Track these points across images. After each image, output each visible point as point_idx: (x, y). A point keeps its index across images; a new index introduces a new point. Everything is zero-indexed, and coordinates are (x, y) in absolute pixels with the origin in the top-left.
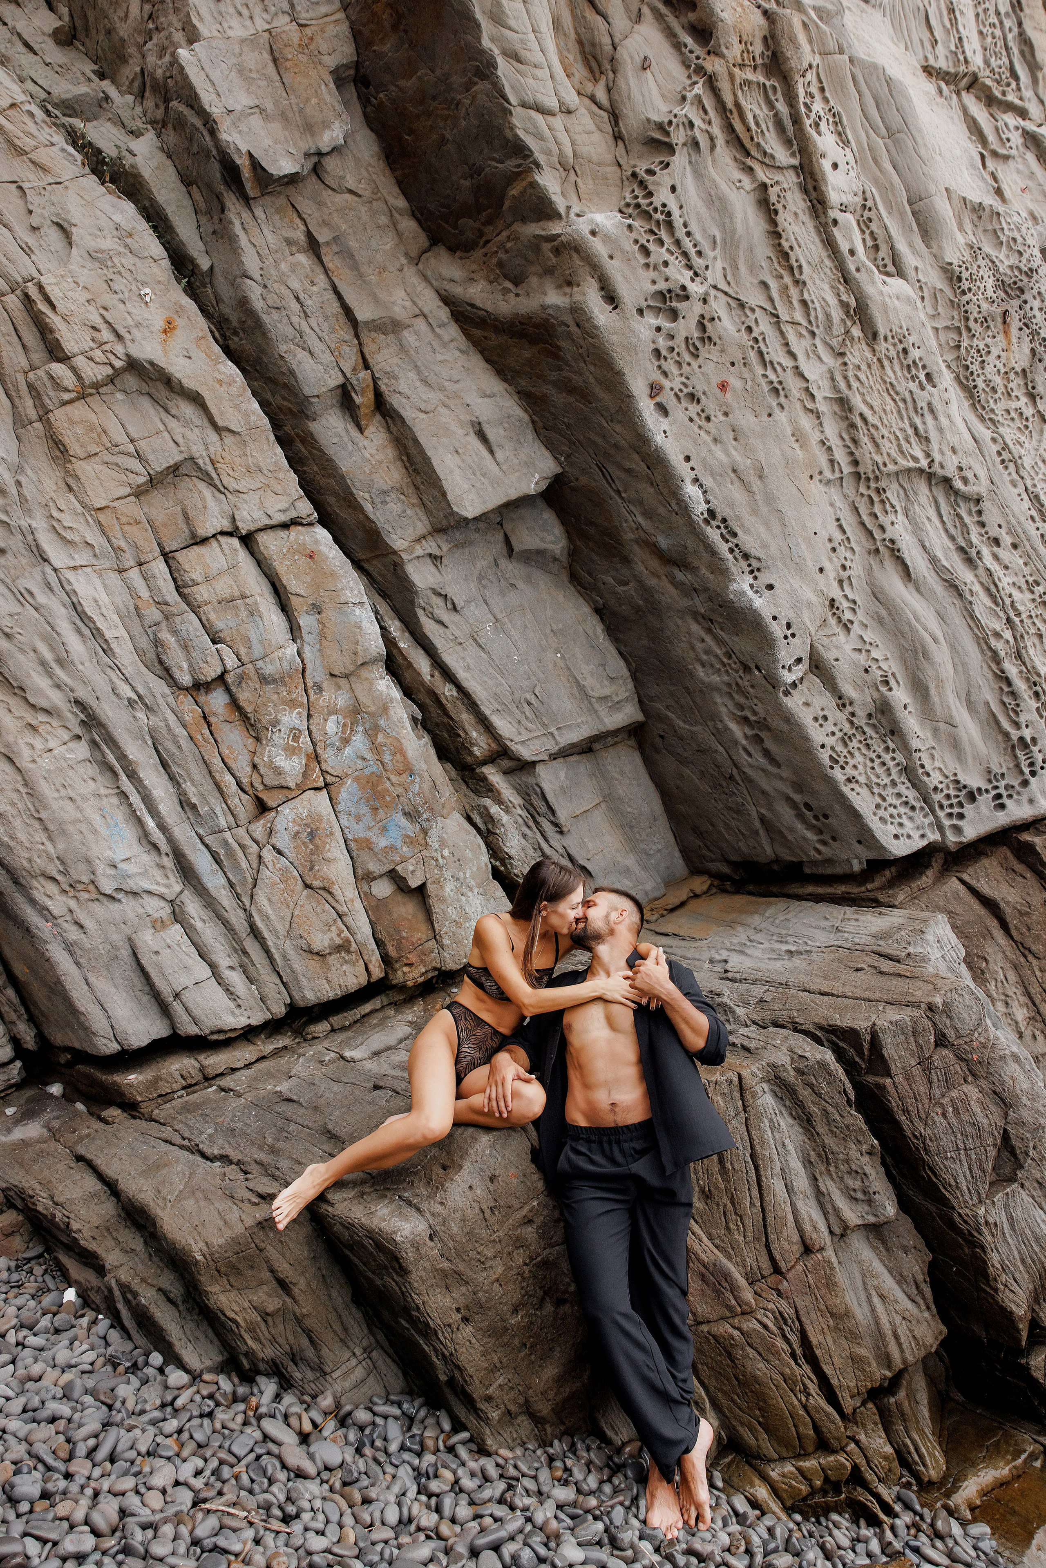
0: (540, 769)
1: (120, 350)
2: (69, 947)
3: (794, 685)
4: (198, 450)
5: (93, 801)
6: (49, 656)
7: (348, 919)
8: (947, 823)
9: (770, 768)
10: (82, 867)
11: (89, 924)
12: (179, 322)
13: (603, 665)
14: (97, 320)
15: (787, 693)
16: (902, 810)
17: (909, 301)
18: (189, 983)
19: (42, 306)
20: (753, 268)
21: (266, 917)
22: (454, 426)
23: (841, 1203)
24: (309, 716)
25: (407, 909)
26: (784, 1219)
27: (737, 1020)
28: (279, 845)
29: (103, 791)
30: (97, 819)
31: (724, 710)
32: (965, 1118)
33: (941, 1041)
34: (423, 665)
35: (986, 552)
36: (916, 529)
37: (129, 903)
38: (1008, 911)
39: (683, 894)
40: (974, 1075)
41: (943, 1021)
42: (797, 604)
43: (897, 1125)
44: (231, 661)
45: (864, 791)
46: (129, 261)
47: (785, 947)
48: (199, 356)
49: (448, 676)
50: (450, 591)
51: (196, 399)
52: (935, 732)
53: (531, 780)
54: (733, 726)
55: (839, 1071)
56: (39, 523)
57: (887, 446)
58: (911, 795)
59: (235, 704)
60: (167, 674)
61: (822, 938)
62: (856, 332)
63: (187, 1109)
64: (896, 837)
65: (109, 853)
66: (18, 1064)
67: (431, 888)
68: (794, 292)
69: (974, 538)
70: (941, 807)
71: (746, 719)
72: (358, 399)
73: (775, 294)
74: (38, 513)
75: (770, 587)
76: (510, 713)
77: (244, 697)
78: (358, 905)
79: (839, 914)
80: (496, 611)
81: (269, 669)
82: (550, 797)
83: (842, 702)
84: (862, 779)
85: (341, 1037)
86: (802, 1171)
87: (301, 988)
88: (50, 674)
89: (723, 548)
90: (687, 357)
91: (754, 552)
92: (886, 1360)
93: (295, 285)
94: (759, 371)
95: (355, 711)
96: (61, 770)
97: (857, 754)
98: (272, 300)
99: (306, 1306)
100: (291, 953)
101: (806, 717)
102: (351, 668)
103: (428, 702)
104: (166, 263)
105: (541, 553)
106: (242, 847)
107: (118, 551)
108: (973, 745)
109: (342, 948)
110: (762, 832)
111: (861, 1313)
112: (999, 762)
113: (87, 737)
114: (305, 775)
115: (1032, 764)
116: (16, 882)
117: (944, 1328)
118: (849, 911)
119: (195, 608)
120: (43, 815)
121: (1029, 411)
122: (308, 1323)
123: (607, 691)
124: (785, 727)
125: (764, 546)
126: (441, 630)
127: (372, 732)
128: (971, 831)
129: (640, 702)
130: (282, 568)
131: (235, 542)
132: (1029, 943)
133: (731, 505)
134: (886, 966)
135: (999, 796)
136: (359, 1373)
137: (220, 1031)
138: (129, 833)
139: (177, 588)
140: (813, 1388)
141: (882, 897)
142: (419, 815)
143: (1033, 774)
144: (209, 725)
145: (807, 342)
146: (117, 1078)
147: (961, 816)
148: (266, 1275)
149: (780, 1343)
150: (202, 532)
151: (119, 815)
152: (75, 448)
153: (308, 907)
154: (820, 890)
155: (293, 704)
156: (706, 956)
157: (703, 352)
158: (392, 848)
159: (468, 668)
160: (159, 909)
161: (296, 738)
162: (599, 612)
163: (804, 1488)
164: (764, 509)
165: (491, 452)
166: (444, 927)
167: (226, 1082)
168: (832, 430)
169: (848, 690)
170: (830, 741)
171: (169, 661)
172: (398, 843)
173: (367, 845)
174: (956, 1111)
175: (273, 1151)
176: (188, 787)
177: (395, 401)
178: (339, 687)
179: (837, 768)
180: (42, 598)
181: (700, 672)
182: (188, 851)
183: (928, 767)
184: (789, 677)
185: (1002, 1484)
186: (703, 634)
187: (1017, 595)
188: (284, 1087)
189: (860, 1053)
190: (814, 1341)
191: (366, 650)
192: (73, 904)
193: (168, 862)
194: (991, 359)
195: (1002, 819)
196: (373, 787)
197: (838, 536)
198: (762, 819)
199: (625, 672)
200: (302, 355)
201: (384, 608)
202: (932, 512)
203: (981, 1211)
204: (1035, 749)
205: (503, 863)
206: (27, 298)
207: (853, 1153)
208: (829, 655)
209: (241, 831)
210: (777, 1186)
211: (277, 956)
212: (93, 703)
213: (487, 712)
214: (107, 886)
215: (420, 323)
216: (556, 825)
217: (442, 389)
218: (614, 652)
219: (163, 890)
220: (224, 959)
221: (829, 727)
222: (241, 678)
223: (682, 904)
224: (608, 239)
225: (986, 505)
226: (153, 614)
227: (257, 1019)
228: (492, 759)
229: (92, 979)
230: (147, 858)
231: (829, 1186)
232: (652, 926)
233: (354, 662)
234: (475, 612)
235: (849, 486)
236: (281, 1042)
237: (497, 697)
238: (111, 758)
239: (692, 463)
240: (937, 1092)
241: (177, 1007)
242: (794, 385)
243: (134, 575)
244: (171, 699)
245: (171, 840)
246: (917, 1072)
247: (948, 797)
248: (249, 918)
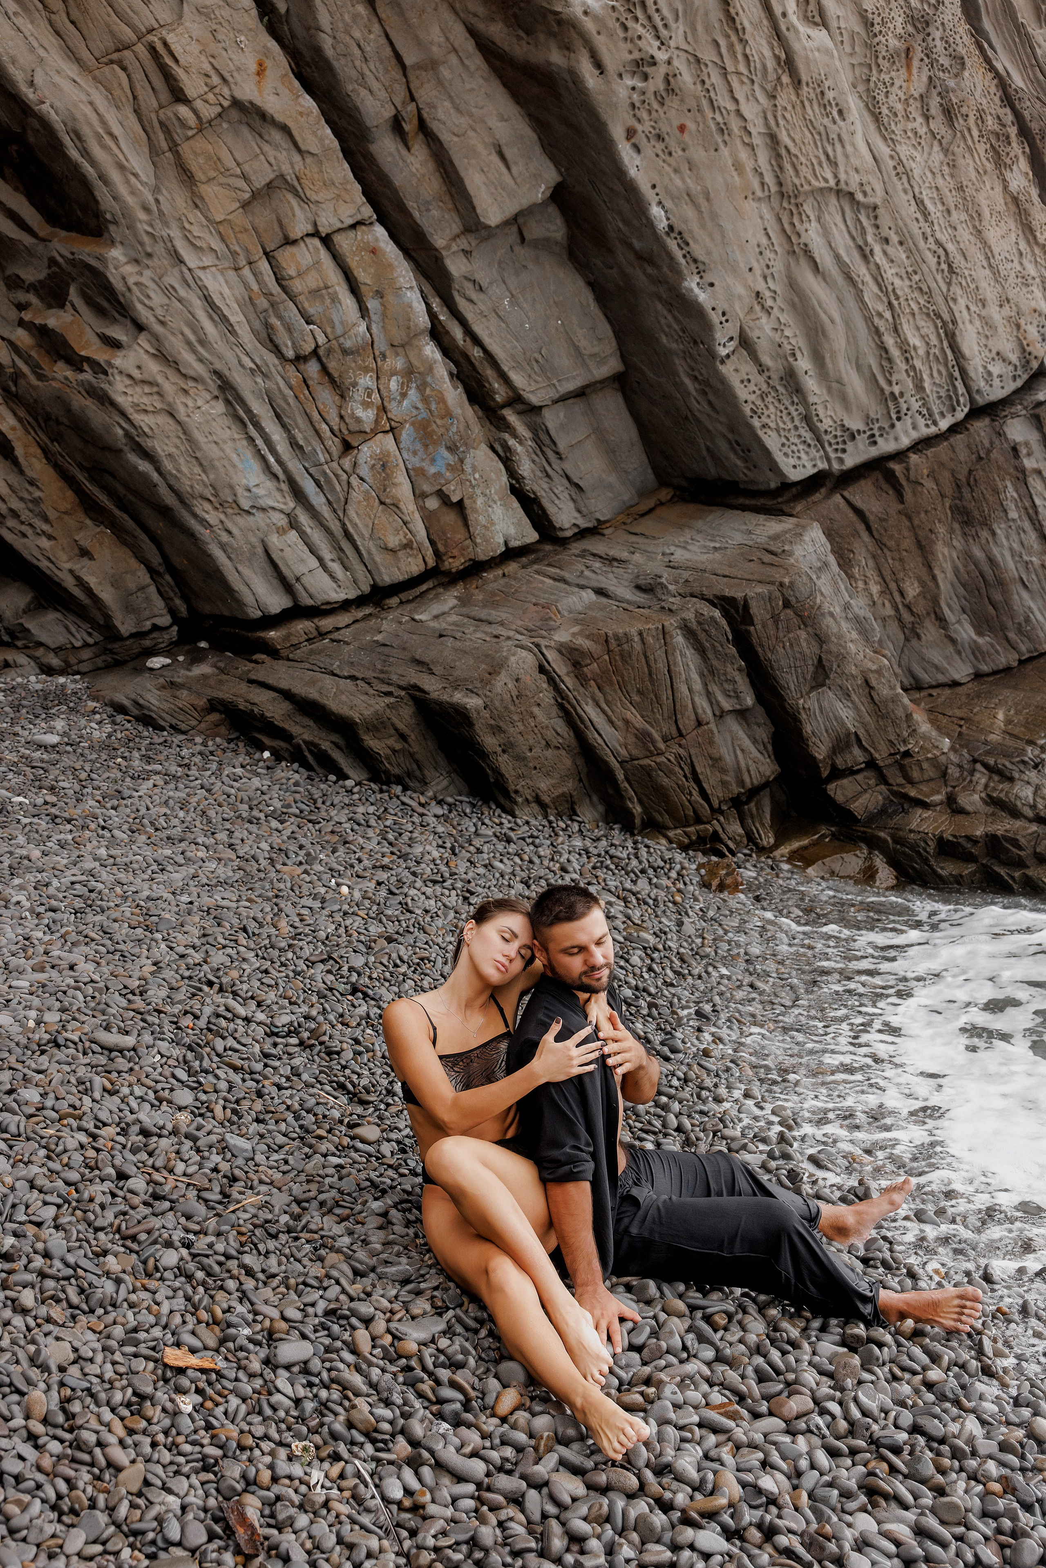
0: (546, 412)
1: (226, 92)
2: (223, 547)
3: (728, 356)
4: (286, 169)
5: (230, 443)
6: (192, 338)
7: (411, 526)
8: (833, 455)
9: (712, 413)
10: (227, 491)
11: (235, 531)
12: (268, 63)
13: (593, 329)
14: (207, 67)
15: (722, 362)
16: (801, 447)
17: (827, 52)
18: (305, 571)
19: (169, 61)
20: (708, 28)
21: (355, 525)
22: (480, 148)
23: (721, 698)
24: (378, 378)
25: (450, 518)
26: (686, 707)
27: (669, 592)
28: (362, 474)
29: (236, 436)
30: (234, 457)
31: (680, 369)
32: (796, 649)
33: (787, 604)
34: (458, 333)
35: (877, 249)
36: (826, 233)
37: (259, 516)
38: (871, 518)
39: (651, 503)
40: (806, 625)
41: (789, 593)
42: (731, 297)
43: (756, 653)
44: (321, 339)
45: (774, 434)
46: (226, 12)
47: (712, 545)
48: (284, 92)
49: (477, 341)
50: (478, 277)
51: (285, 129)
52: (829, 390)
53: (538, 420)
54: (687, 381)
55: (724, 622)
56: (175, 233)
57: (804, 171)
58: (808, 436)
59: (324, 370)
60: (277, 350)
61: (739, 538)
62: (786, 79)
63: (311, 652)
64: (795, 467)
65: (245, 481)
66: (175, 628)
67: (467, 502)
68: (738, 48)
69: (870, 239)
70: (830, 444)
71: (696, 378)
72: (407, 127)
73: (724, 50)
74: (174, 225)
75: (712, 285)
76: (523, 369)
77: (332, 365)
78: (417, 516)
79: (753, 520)
80: (512, 287)
81: (348, 344)
82: (552, 433)
83: (762, 368)
84: (773, 425)
85: (409, 607)
86: (699, 680)
87: (380, 574)
88: (194, 351)
89: (678, 254)
90: (656, 106)
91: (701, 258)
92: (741, 783)
93: (357, 34)
94: (709, 114)
95: (409, 372)
96: (207, 422)
97: (771, 407)
98: (341, 48)
99: (416, 748)
100: (374, 550)
101: (735, 381)
102: (406, 339)
103: (462, 360)
104: (254, 12)
105: (547, 240)
106: (336, 475)
107: (234, 254)
108: (856, 397)
109: (408, 546)
110: (708, 459)
111: (729, 759)
112: (875, 410)
113: (221, 397)
114: (377, 422)
115: (898, 412)
116: (182, 501)
117: (777, 767)
118: (762, 518)
119: (292, 298)
120: (198, 455)
121: (922, 131)
122: (417, 756)
123: (596, 350)
124: (720, 386)
125: (709, 253)
126: (471, 306)
127: (422, 388)
128: (850, 462)
129: (623, 357)
130: (353, 262)
131: (317, 242)
132: (885, 540)
133: (685, 221)
134: (767, 558)
135: (873, 436)
136: (445, 783)
137: (328, 603)
138: (255, 466)
139: (277, 280)
140: (695, 793)
141: (785, 508)
142: (457, 448)
143: (899, 419)
144: (308, 387)
145: (747, 88)
146: (262, 634)
147: (844, 451)
148: (393, 732)
149: (677, 769)
150: (293, 236)
151: (248, 453)
152: (199, 175)
153: (384, 518)
154: (748, 502)
155: (366, 370)
156: (660, 550)
157: (667, 102)
158: (438, 474)
159: (491, 335)
160: (280, 520)
161: (369, 396)
162: (592, 285)
163: (686, 841)
164: (709, 224)
165: (508, 168)
166: (477, 531)
167: (335, 636)
168: (763, 157)
169: (766, 360)
170: (752, 398)
171: (278, 341)
172: (443, 470)
173: (421, 472)
174: (791, 645)
175: (382, 672)
176: (296, 432)
177: (434, 126)
178: (397, 354)
179: (756, 419)
180: (182, 292)
181: (664, 339)
182: (298, 479)
183: (822, 416)
184: (723, 352)
185: (805, 848)
186: (665, 313)
187: (897, 282)
188: (379, 637)
189: (737, 612)
190: (699, 770)
191: (416, 325)
192: (222, 517)
193: (285, 487)
194: (894, 90)
195: (874, 452)
196: (424, 429)
197: (764, 241)
198: (708, 449)
199: (610, 334)
200: (364, 93)
201: (427, 288)
202: (838, 219)
203: (801, 701)
204: (901, 401)
205: (518, 481)
206: (152, 49)
207: (729, 669)
208: (753, 335)
209: (335, 465)
210: (684, 689)
211: (364, 552)
212: (227, 373)
213: (506, 369)
214: (246, 504)
215: (453, 59)
216: (557, 453)
217: (471, 115)
218: (602, 317)
219: (282, 506)
220: (327, 555)
221: (752, 387)
222: (329, 351)
223: (651, 511)
224: (596, 18)
225: (881, 211)
226: (263, 303)
227: (352, 594)
228: (509, 404)
229: (240, 568)
230: (270, 484)
231: (714, 688)
232: (627, 527)
233: (408, 335)
234: (497, 290)
235: (775, 202)
236: (368, 611)
237: (513, 357)
238: (241, 412)
239: (657, 190)
240: (781, 634)
241: (298, 586)
242: (735, 125)
243: (246, 272)
244: (280, 368)
245: (286, 471)
246: (770, 623)
247: (836, 437)
248: (344, 525)
